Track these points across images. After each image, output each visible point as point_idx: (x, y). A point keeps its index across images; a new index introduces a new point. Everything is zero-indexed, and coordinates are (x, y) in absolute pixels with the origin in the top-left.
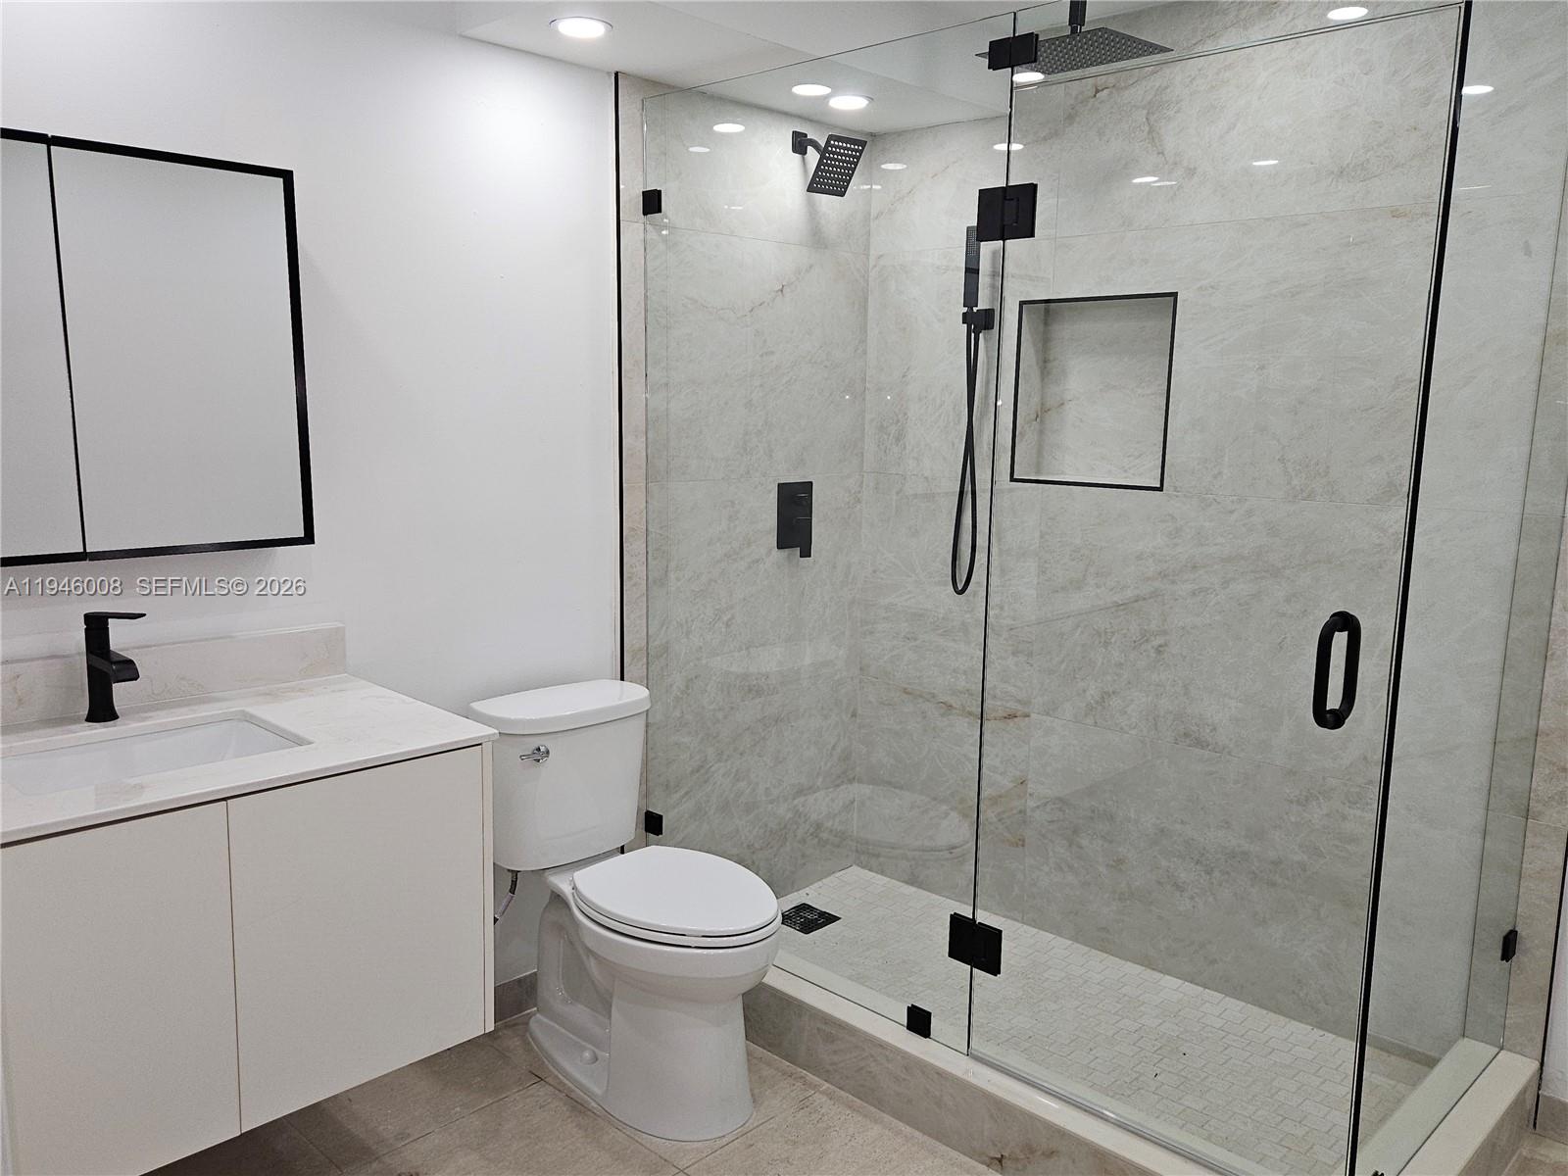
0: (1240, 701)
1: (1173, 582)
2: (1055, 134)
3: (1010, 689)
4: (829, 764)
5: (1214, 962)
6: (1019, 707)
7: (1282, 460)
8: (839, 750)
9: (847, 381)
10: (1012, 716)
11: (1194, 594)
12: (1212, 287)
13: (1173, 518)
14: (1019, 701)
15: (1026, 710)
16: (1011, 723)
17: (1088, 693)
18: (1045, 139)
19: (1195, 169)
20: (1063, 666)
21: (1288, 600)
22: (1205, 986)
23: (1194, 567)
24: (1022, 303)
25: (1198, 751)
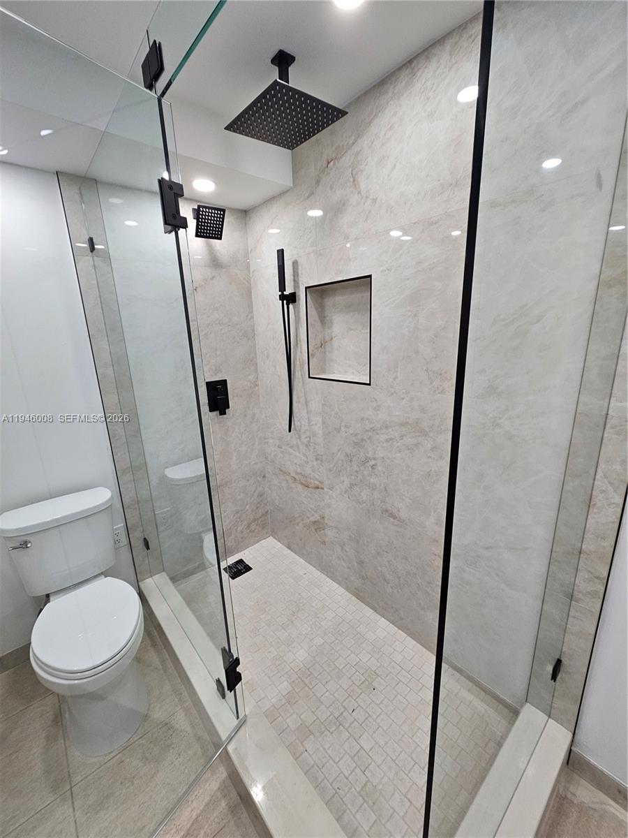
0: (411, 499)
1: (378, 434)
2: (312, 193)
3: (315, 475)
4: (252, 499)
5: (402, 619)
6: (320, 485)
7: (427, 371)
8: (257, 492)
9: (243, 331)
10: (317, 488)
11: (387, 441)
12: (388, 270)
13: (376, 400)
14: (320, 482)
15: (322, 486)
16: (317, 490)
17: (345, 483)
18: (308, 197)
19: (377, 198)
20: (335, 469)
21: (432, 450)
22: (399, 628)
23: (387, 427)
24: (306, 288)
25: (392, 520)
